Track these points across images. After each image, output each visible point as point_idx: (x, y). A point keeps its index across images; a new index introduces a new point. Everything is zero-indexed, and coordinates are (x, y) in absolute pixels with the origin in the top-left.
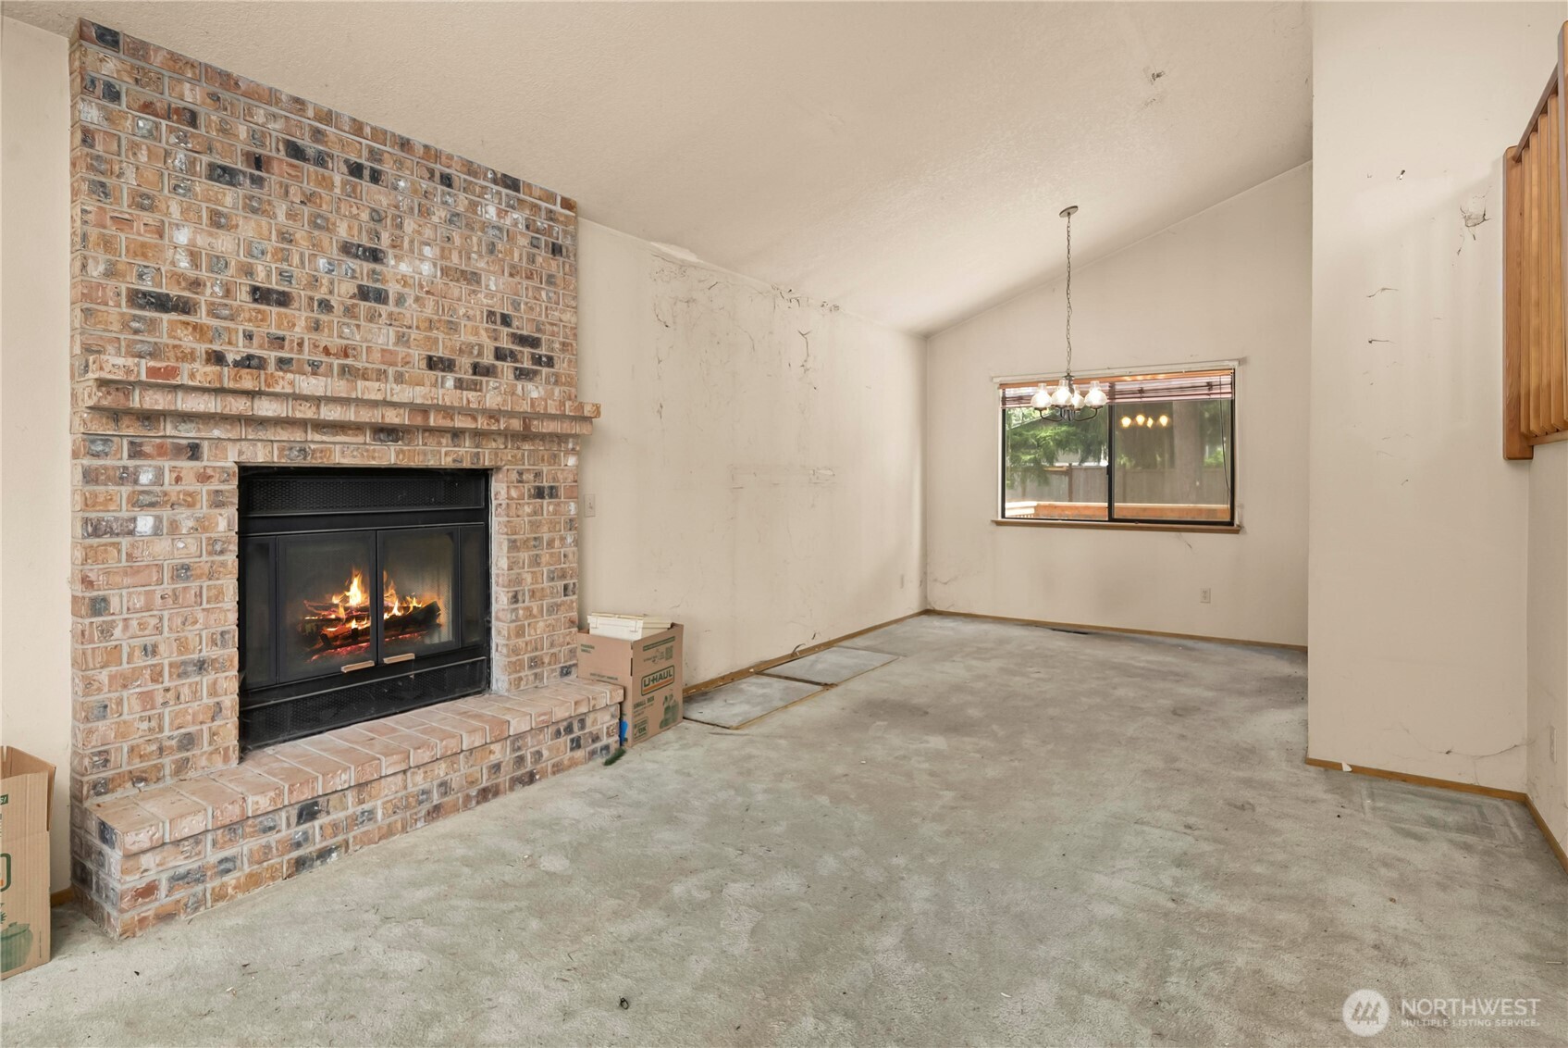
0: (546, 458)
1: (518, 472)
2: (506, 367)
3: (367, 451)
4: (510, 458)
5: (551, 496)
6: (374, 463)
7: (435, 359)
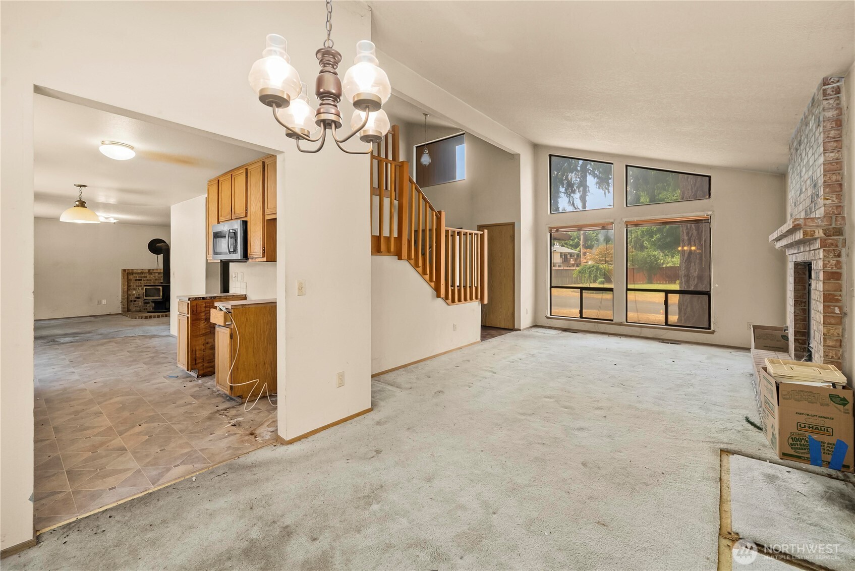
1: (813, 263)
4: (812, 255)
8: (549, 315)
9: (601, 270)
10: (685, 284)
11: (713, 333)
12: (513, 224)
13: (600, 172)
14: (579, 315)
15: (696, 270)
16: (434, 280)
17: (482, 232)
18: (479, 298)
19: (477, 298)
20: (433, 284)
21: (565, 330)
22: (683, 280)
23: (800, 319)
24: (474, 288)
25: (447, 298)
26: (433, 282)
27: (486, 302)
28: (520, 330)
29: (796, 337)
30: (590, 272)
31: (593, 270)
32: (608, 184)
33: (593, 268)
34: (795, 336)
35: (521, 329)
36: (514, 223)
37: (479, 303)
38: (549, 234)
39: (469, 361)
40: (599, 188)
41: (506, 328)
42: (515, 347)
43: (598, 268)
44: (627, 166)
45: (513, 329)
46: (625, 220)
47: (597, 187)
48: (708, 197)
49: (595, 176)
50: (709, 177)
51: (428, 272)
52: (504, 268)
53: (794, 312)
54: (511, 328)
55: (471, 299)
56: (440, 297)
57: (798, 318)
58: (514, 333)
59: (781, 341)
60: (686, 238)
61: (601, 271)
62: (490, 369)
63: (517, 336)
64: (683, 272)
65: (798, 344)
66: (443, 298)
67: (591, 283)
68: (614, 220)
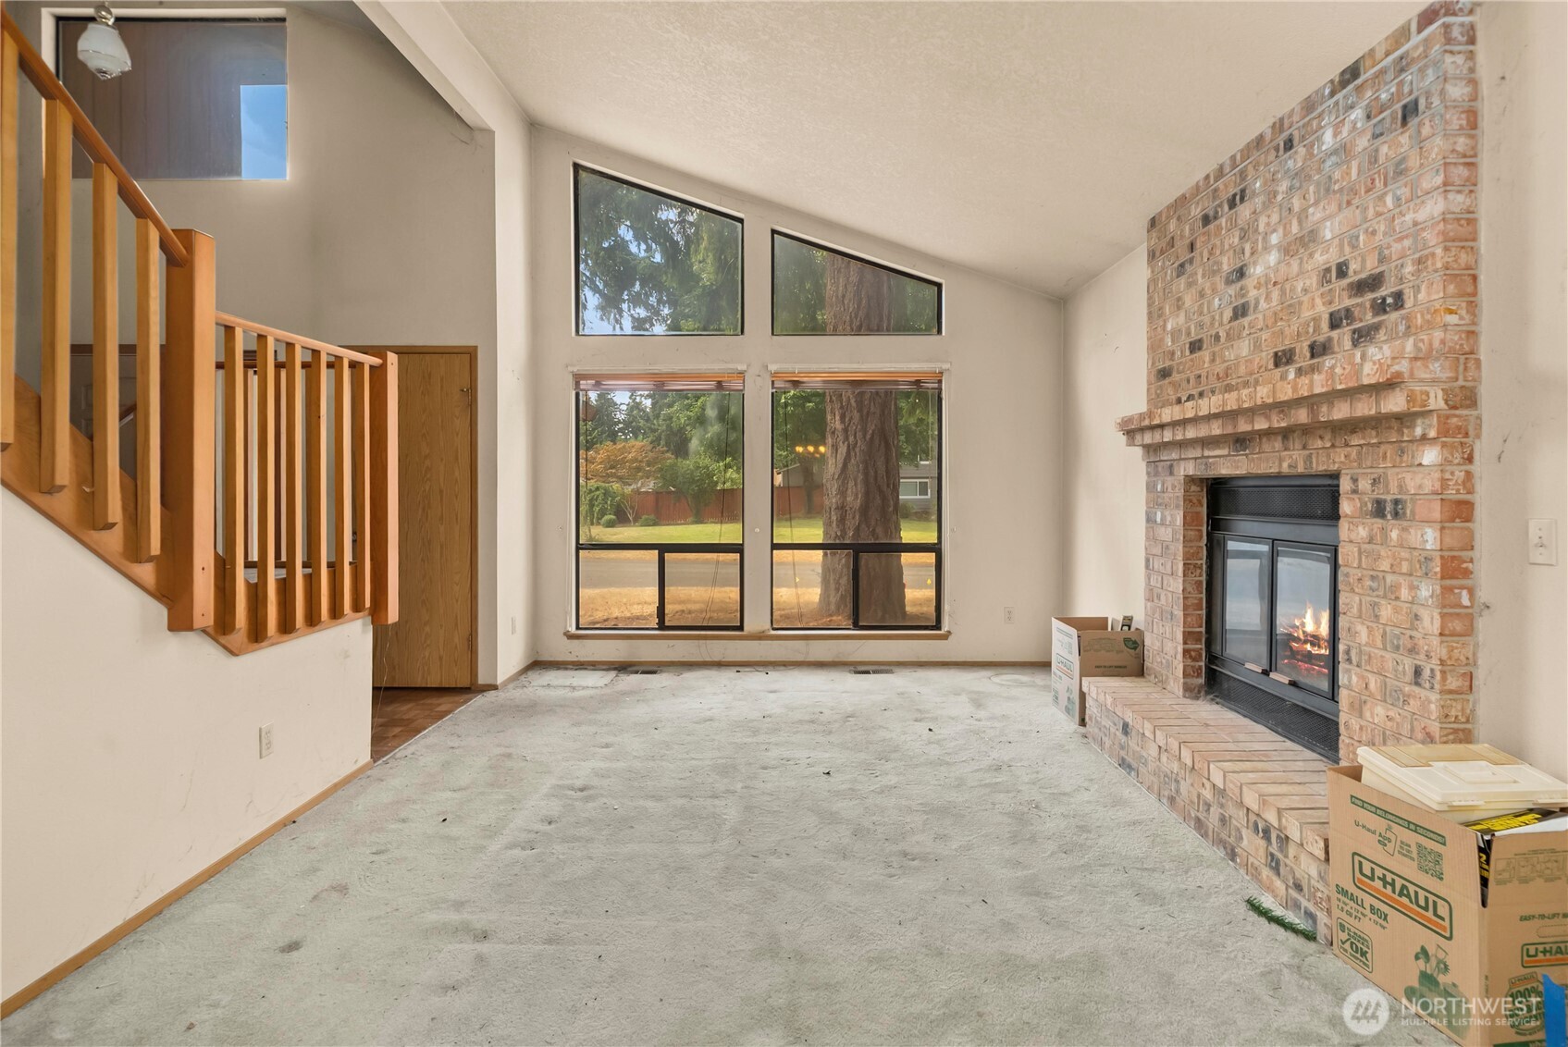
0: (1388, 454)
1: (1352, 478)
2: (1343, 336)
3: (1235, 461)
4: (1343, 459)
5: (1396, 515)
6: (1238, 472)
7: (1280, 354)
8: (573, 629)
9: (614, 495)
10: (838, 526)
11: (945, 637)
12: (470, 354)
13: (606, 285)
14: (657, 621)
15: (857, 495)
16: (155, 547)
17: (376, 361)
18: (368, 604)
19: (357, 607)
20: (146, 572)
21: (623, 667)
22: (834, 518)
23: (1192, 604)
24: (347, 569)
25: (223, 625)
26: (151, 559)
27: (393, 614)
28: (494, 687)
29: (1187, 646)
30: (591, 500)
31: (598, 496)
32: (620, 311)
33: (598, 493)
34: (1185, 643)
35: (500, 680)
36: (476, 348)
37: (364, 625)
38: (574, 393)
39: (342, 889)
40: (602, 319)
41: (445, 685)
42: (509, 764)
43: (607, 493)
44: (774, 232)
45: (470, 689)
46: (773, 368)
47: (599, 316)
48: (935, 330)
49: (595, 290)
50: (939, 286)
51: (115, 510)
52: (441, 491)
53: (1183, 591)
54: (465, 683)
55: (336, 613)
56: (190, 628)
57: (1190, 602)
58: (479, 701)
59: (1122, 651)
60: (838, 426)
61: (613, 498)
62: (454, 917)
63: (493, 712)
64: (834, 501)
65: (1189, 662)
66: (204, 631)
67: (592, 524)
68: (748, 366)
